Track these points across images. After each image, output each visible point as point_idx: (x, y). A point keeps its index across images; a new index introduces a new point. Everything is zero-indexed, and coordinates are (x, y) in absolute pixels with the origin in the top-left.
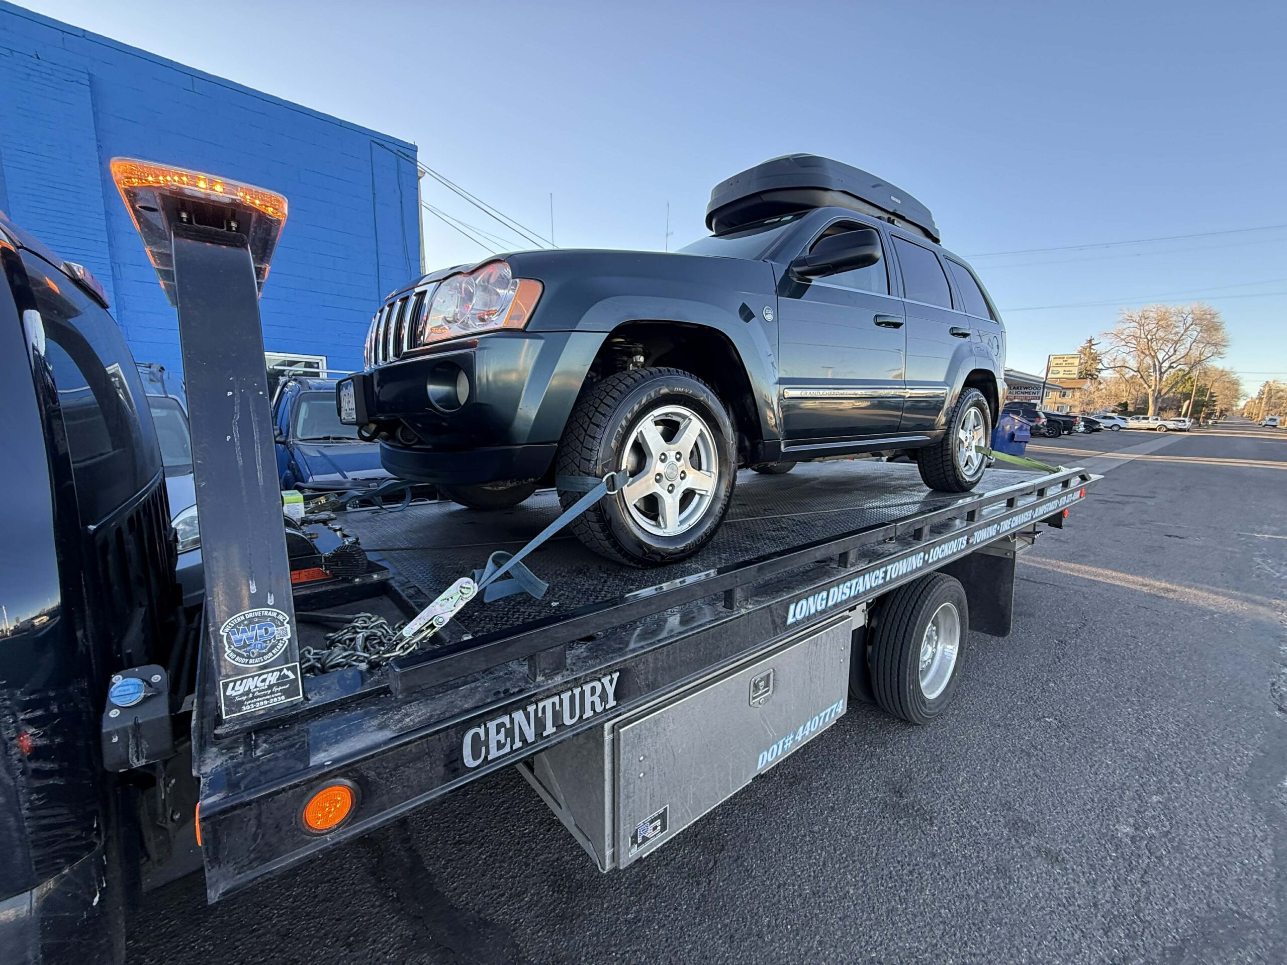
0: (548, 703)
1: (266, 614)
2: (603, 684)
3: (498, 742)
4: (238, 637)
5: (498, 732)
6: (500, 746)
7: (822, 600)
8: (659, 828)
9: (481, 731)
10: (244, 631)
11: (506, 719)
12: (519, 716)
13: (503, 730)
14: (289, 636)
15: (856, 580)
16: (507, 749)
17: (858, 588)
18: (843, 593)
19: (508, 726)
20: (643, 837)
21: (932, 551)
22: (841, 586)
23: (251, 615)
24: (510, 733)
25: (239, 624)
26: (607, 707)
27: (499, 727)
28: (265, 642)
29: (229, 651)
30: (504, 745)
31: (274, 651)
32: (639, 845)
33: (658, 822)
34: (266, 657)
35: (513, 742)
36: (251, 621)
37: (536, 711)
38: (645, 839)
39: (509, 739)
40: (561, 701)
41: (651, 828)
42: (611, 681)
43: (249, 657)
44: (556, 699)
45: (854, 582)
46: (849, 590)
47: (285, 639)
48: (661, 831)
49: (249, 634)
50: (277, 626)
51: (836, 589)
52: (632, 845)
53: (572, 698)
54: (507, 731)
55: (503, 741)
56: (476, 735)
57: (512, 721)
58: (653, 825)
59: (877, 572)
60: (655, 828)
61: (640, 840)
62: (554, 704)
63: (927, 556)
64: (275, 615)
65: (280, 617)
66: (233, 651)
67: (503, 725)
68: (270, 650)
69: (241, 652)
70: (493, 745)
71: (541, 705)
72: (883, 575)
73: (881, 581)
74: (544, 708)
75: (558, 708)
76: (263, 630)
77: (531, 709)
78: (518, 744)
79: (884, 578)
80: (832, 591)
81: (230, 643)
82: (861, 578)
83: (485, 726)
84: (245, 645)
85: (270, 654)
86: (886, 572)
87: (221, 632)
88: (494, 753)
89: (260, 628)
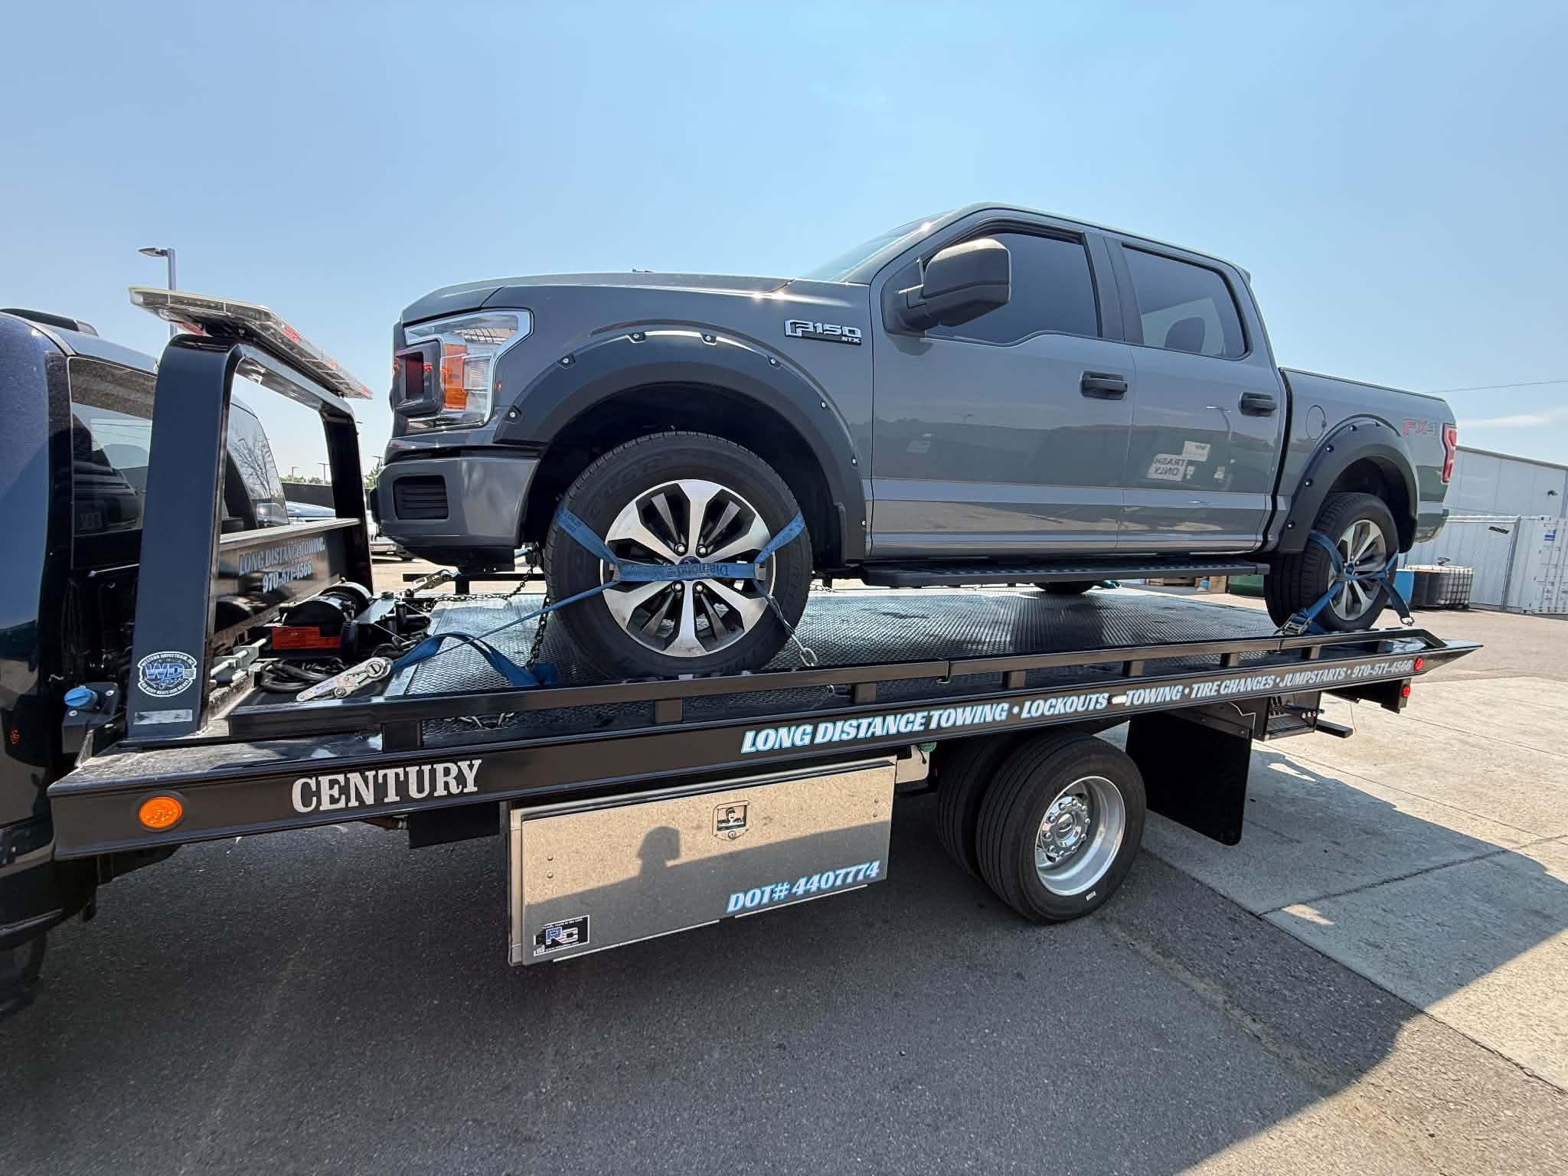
0: (391, 773)
1: (178, 656)
2: (459, 767)
3: (332, 796)
4: (152, 671)
5: (331, 787)
6: (333, 800)
7: (804, 733)
8: (576, 936)
9: (312, 782)
10: (157, 668)
11: (341, 778)
12: (355, 778)
13: (336, 786)
14: (194, 678)
15: (870, 720)
16: (342, 804)
17: (871, 730)
18: (843, 732)
19: (343, 784)
20: (553, 940)
21: (1027, 704)
22: (839, 724)
23: (165, 656)
24: (345, 790)
25: (155, 661)
26: (465, 791)
27: (332, 783)
28: (173, 679)
29: (142, 681)
30: (338, 801)
31: (179, 688)
32: (547, 947)
33: (575, 930)
34: (171, 691)
35: (348, 800)
36: (164, 661)
37: (376, 777)
38: (555, 943)
39: (343, 797)
40: (406, 774)
41: (564, 933)
42: (471, 767)
43: (157, 689)
44: (400, 771)
45: (865, 722)
46: (855, 731)
47: (191, 679)
48: (580, 940)
49: (161, 670)
50: (186, 668)
51: (830, 726)
52: (537, 943)
53: (420, 774)
54: (340, 787)
55: (337, 796)
56: (306, 786)
57: (347, 780)
58: (569, 931)
59: (911, 716)
60: (570, 935)
61: (549, 942)
62: (397, 775)
63: (1016, 710)
64: (185, 658)
65: (190, 661)
66: (146, 682)
67: (337, 782)
68: (176, 687)
69: (151, 683)
70: (325, 799)
71: (381, 773)
72: (923, 721)
73: (917, 728)
74: (385, 776)
75: (402, 778)
76: (173, 670)
77: (370, 774)
78: (354, 803)
79: (927, 724)
80: (822, 727)
81: (144, 674)
82: (878, 720)
83: (317, 779)
84: (156, 679)
85: (175, 690)
86: (929, 719)
87: (139, 666)
88: (326, 805)
89: (170, 667)
